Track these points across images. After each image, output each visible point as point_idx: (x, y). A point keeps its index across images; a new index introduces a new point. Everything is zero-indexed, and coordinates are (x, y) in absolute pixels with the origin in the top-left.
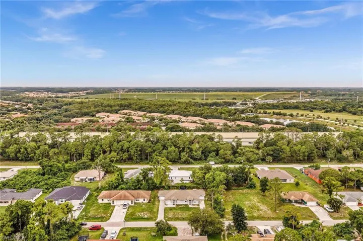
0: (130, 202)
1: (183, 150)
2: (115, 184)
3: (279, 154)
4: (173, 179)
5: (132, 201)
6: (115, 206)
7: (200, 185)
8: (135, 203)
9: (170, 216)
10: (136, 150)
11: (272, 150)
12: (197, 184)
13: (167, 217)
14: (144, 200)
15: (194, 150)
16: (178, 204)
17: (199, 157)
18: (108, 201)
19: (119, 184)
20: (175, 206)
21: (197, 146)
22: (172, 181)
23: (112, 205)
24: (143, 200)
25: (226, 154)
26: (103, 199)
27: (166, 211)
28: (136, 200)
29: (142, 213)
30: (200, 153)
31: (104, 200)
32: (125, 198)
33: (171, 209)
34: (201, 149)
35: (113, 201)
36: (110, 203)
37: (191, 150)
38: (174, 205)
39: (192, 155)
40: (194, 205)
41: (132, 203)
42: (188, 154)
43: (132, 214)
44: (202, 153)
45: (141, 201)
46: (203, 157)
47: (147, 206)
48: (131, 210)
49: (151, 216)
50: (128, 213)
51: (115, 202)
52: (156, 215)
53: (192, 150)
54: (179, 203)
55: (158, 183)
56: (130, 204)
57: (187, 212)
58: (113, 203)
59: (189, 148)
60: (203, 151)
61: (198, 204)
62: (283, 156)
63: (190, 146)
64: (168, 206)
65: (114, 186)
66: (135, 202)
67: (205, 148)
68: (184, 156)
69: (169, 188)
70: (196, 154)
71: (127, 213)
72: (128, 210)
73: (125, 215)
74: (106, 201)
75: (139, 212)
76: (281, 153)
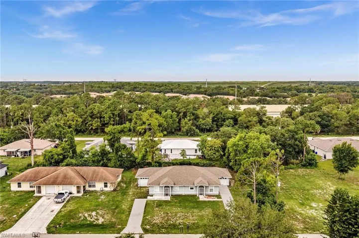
0: (74, 189)
1: (185, 116)
2: (56, 156)
3: (329, 121)
4: (168, 152)
5: (78, 187)
6: (40, 198)
7: (217, 160)
8: (85, 192)
9: (157, 220)
10: (113, 114)
11: (319, 116)
12: (210, 159)
13: (149, 223)
14: (106, 186)
15: (201, 116)
16: (175, 193)
17: (208, 127)
18: (31, 187)
19: (65, 158)
20: (168, 198)
21: (206, 110)
22: (166, 156)
23: (36, 194)
24: (103, 185)
25: (250, 121)
26: (19, 184)
27: (149, 209)
28: (90, 186)
29: (94, 213)
30: (209, 120)
31: (22, 185)
32: (66, 181)
33: (160, 204)
34: (211, 116)
35: (39, 188)
36: (33, 192)
37: (197, 118)
38: (167, 195)
39: (198, 124)
40: (210, 196)
41: (78, 192)
42: (191, 122)
43: (71, 215)
44: (213, 121)
45: (99, 186)
46: (215, 126)
47: (110, 198)
48: (71, 207)
49: (114, 220)
50: (63, 213)
51: (43, 188)
52: (124, 217)
53: (199, 118)
54: (178, 191)
55: (140, 156)
56: (75, 194)
57: (195, 210)
58: (40, 192)
59: (193, 114)
60: (213, 118)
61: (217, 193)
62: (336, 124)
63: (194, 112)
64: (155, 198)
65: (53, 161)
66: (87, 188)
67: (217, 115)
68: (186, 123)
69: (160, 164)
70: (203, 122)
71: (60, 211)
72: (64, 206)
73: (52, 218)
74: (26, 187)
75: (87, 211)
76: (332, 120)
